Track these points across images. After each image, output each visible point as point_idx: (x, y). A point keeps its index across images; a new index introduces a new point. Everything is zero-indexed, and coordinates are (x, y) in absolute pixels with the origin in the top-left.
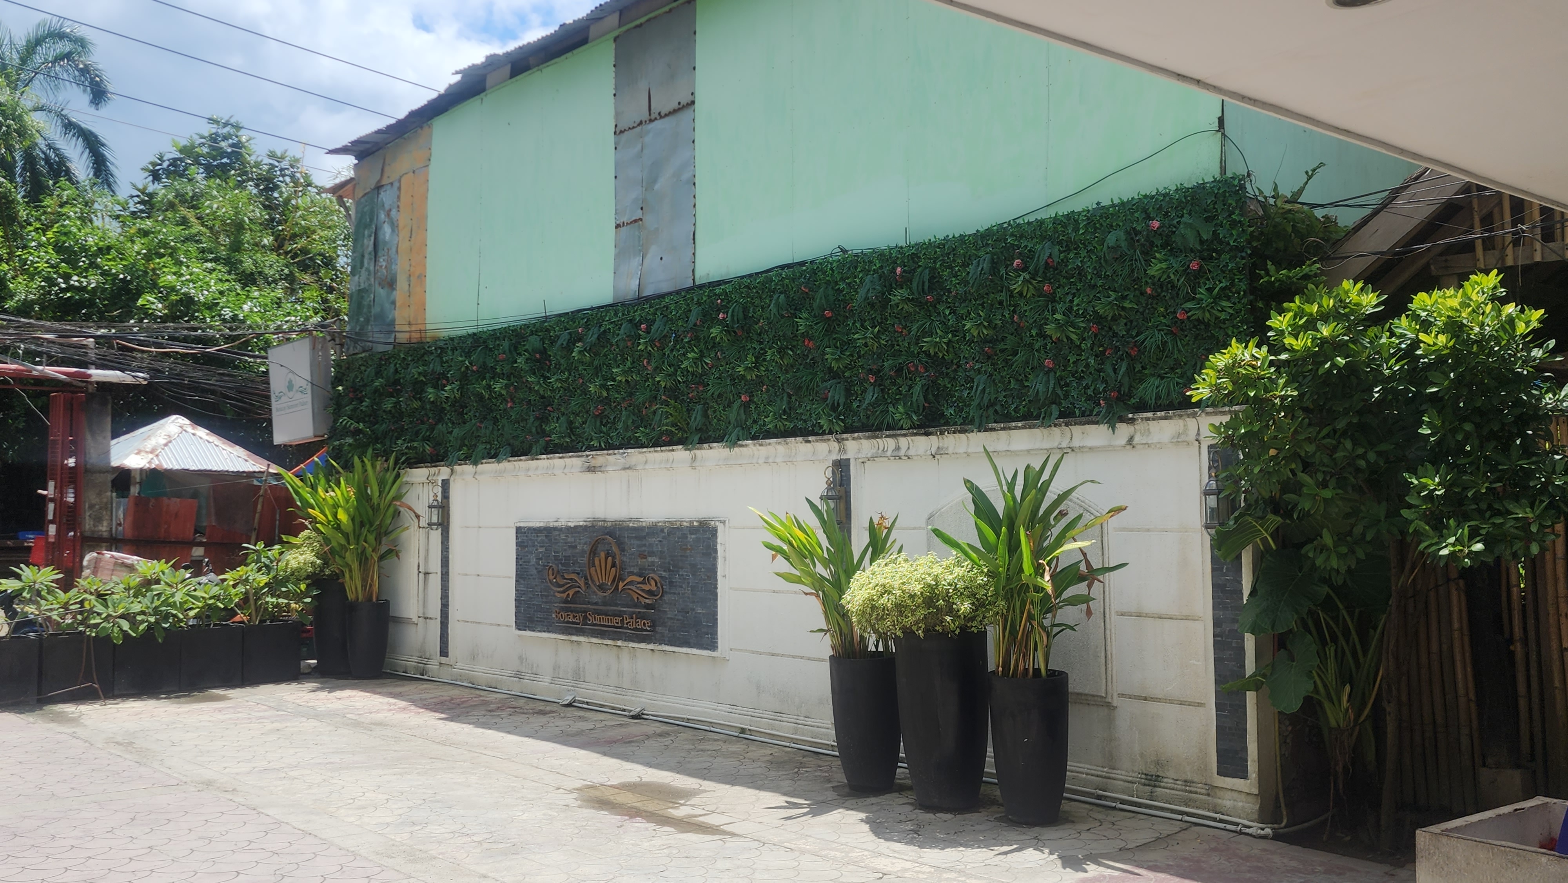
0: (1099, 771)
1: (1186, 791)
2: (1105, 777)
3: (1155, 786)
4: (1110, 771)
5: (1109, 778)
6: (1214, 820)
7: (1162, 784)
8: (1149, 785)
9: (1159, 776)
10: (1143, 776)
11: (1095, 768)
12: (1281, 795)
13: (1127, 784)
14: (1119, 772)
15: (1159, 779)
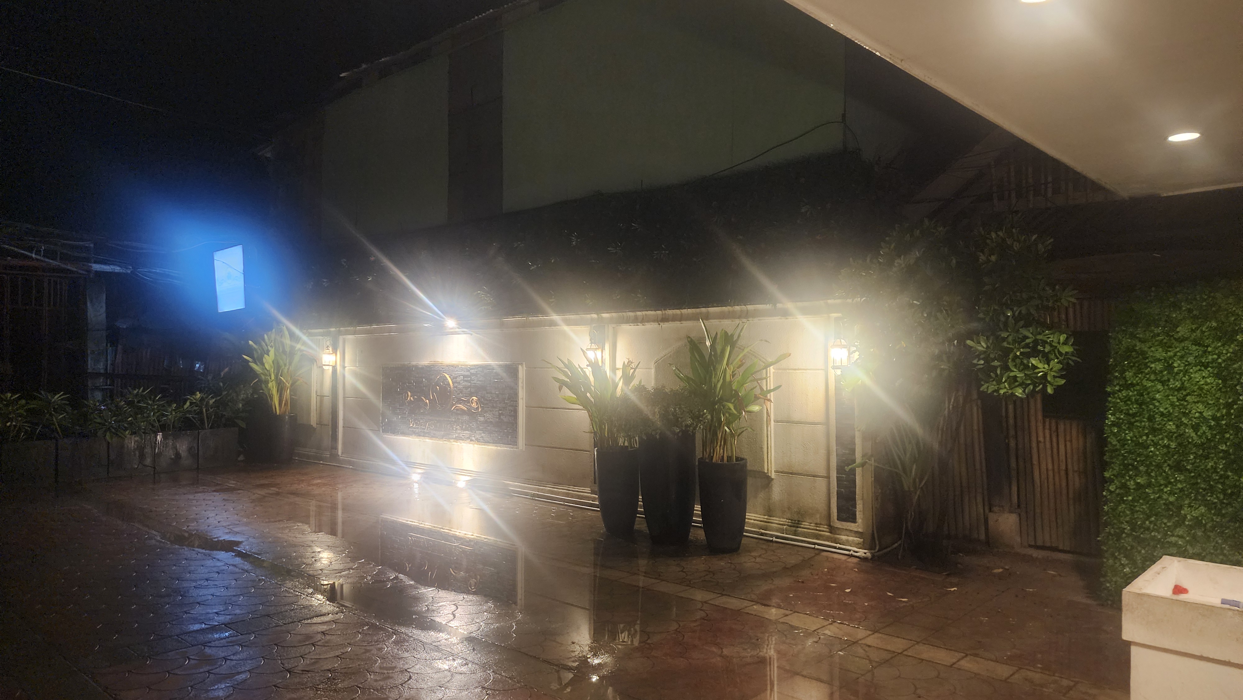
0: (762, 517)
1: (817, 530)
2: (766, 522)
3: (797, 527)
4: (769, 518)
5: (769, 522)
6: (835, 548)
7: (802, 526)
8: (794, 527)
9: (799, 521)
10: (790, 521)
11: (759, 516)
12: (875, 532)
13: (779, 526)
14: (774, 518)
15: (800, 522)
